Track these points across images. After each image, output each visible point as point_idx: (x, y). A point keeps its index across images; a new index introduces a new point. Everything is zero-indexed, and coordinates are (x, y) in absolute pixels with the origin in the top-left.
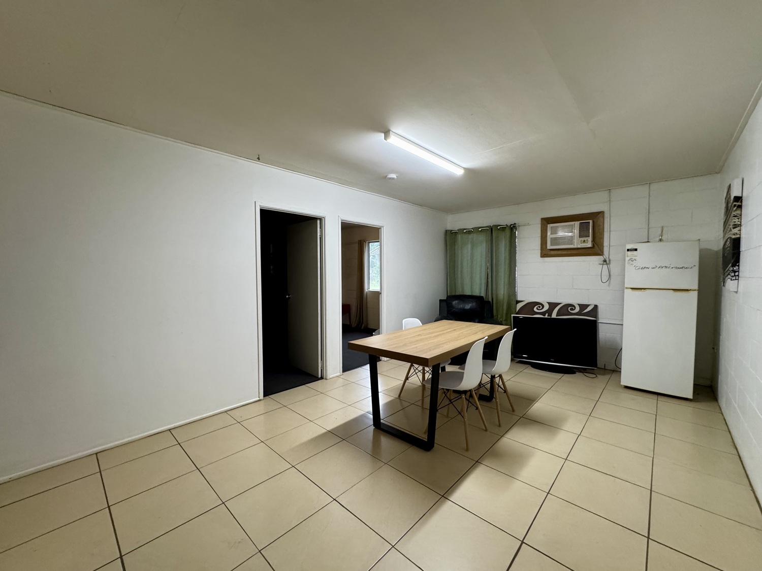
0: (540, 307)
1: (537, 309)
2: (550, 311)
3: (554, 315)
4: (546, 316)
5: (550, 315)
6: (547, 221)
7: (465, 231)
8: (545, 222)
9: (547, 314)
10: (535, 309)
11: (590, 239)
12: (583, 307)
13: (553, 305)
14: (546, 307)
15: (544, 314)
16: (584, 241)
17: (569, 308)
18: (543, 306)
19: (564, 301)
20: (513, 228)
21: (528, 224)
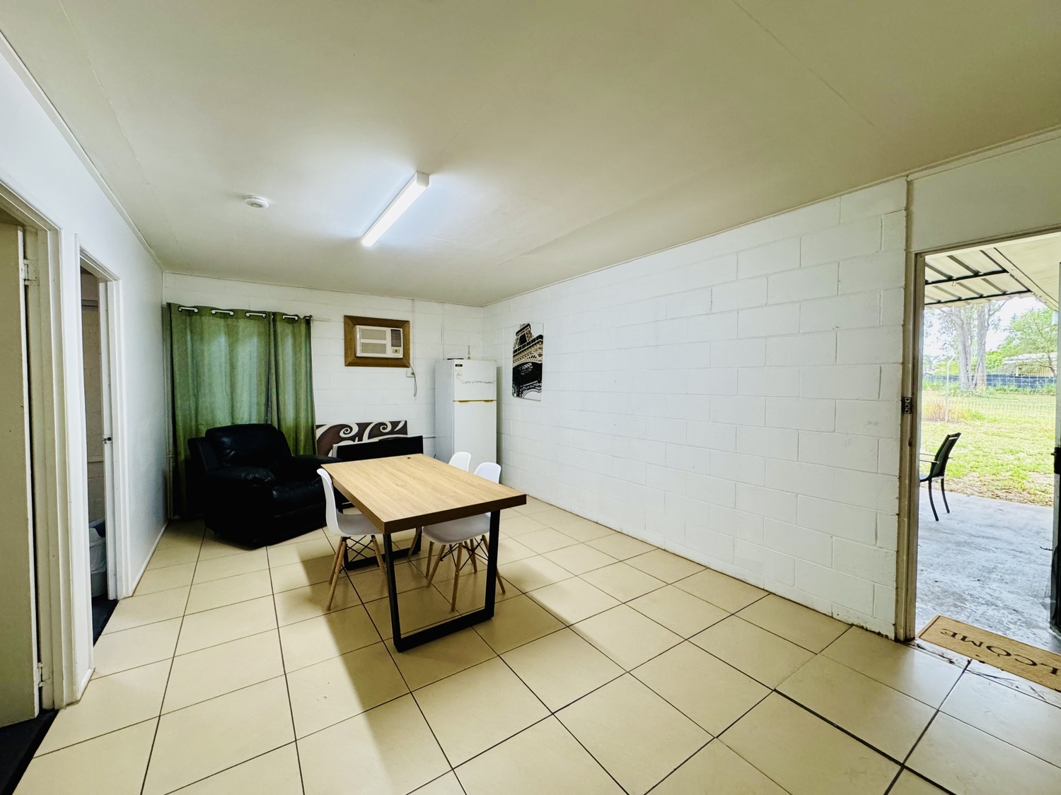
0: (347, 430)
1: (344, 433)
2: (360, 435)
3: (365, 440)
4: (356, 442)
5: (361, 439)
6: (352, 322)
7: (213, 312)
8: (350, 322)
9: (357, 438)
10: (342, 434)
11: (401, 349)
12: (395, 424)
13: (363, 426)
14: (356, 430)
15: (352, 438)
16: (396, 351)
17: (381, 428)
18: (351, 429)
19: (375, 420)
20: (308, 321)
21: (328, 320)
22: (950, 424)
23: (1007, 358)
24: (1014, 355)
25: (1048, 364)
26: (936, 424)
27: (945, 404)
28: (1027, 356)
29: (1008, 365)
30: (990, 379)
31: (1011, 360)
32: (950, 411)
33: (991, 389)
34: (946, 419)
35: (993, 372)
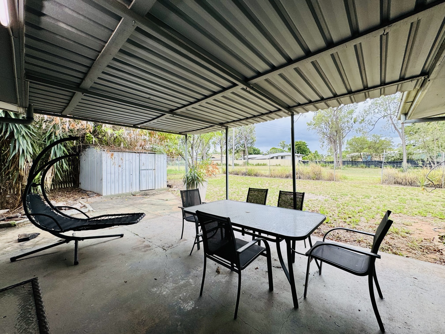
22: (336, 182)
23: (348, 155)
24: (350, 154)
25: (360, 156)
26: (331, 182)
27: (334, 173)
28: (354, 154)
29: (348, 157)
30: (344, 163)
31: (349, 155)
32: (336, 176)
33: (344, 166)
34: (335, 180)
35: (344, 160)
